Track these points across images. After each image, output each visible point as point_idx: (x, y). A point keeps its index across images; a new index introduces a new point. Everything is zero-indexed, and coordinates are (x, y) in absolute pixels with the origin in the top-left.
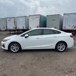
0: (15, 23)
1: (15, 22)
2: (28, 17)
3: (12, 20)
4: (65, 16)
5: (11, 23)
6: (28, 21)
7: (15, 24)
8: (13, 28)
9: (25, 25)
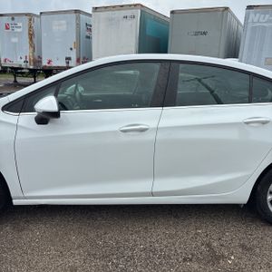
0: (35, 40)
1: (31, 36)
2: (90, 15)
3: (20, 24)
4: (254, 16)
5: (15, 40)
6: (87, 33)
7: (32, 45)
8: (26, 62)
9: (74, 50)
